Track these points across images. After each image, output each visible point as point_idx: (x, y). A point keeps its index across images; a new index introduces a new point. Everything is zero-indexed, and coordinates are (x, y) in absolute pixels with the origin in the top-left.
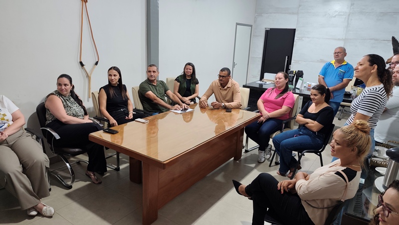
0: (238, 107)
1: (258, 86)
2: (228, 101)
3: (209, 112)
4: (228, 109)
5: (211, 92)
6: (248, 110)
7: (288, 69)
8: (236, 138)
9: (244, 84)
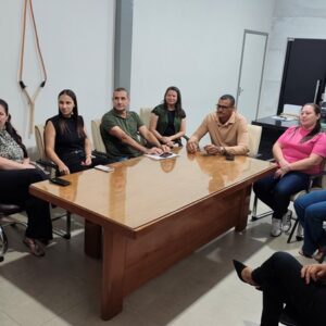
0: (244, 154)
2: (230, 145)
3: (201, 159)
4: (229, 156)
5: (205, 129)
6: (258, 158)
7: (319, 99)
8: (239, 199)
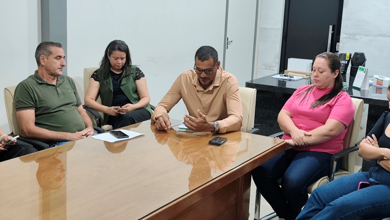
1: (275, 84)
9: (249, 80)
